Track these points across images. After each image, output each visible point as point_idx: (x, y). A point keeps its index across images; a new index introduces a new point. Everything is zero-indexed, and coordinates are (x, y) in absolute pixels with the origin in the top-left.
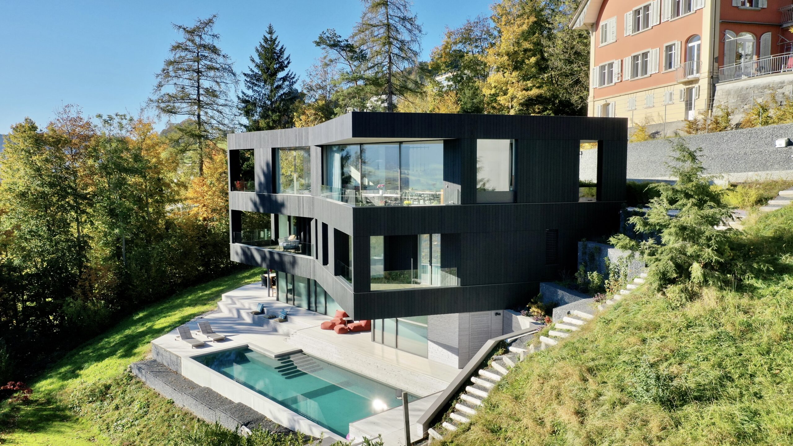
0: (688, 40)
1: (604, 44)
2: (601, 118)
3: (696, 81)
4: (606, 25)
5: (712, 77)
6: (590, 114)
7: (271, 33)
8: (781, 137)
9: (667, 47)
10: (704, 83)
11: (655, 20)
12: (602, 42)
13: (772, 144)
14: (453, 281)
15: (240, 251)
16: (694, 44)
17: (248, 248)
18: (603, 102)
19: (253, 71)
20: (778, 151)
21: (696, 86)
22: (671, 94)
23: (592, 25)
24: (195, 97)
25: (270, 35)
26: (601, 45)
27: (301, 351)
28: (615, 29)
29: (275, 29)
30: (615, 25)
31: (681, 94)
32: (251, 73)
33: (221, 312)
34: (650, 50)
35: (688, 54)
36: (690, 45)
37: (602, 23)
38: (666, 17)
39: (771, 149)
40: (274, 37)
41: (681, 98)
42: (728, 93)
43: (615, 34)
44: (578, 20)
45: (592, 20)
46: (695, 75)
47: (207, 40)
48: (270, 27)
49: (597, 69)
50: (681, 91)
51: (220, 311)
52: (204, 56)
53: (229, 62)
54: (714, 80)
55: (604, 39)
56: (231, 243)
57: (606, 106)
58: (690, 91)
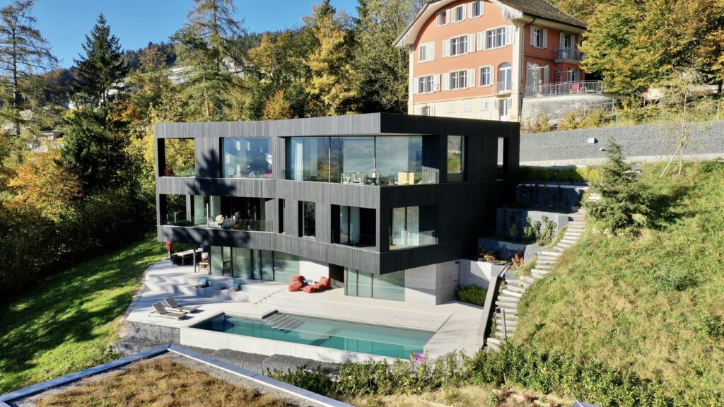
0: (500, 66)
1: (423, 61)
2: (421, 116)
3: (509, 95)
4: (424, 47)
5: (520, 94)
6: (410, 112)
7: (102, 22)
8: (590, 136)
9: (481, 69)
10: (515, 98)
11: (471, 48)
12: (421, 59)
13: (584, 141)
14: (430, 240)
15: (170, 232)
16: (505, 69)
17: (184, 229)
18: (424, 105)
19: (83, 58)
20: (589, 145)
21: (508, 98)
22: (486, 103)
23: (411, 46)
24: (13, 80)
25: (101, 25)
26: (420, 62)
27: (276, 312)
28: (433, 51)
29: (106, 17)
30: (433, 47)
31: (496, 104)
32: (81, 60)
33: (149, 290)
34: (467, 69)
35: (500, 76)
36: (501, 69)
37: (420, 45)
38: (481, 47)
39: (584, 145)
40: (106, 26)
41: (496, 106)
42: (533, 105)
43: (433, 55)
44: (401, 41)
45: (412, 42)
46: (506, 91)
47: (23, 22)
48: (101, 17)
49: (417, 80)
50: (496, 102)
51: (147, 289)
52: (21, 38)
53: (48, 46)
54: (522, 95)
55: (423, 57)
56: (158, 225)
57: (425, 108)
58: (502, 102)
